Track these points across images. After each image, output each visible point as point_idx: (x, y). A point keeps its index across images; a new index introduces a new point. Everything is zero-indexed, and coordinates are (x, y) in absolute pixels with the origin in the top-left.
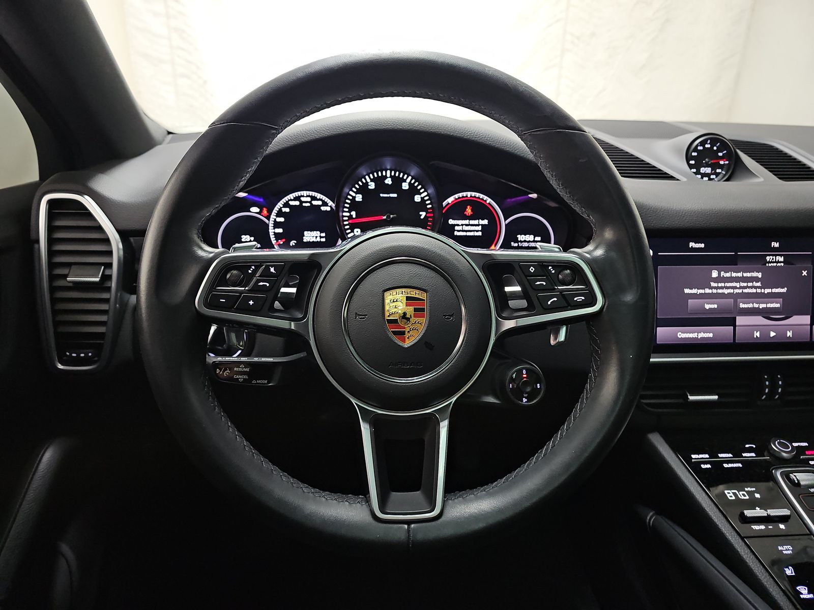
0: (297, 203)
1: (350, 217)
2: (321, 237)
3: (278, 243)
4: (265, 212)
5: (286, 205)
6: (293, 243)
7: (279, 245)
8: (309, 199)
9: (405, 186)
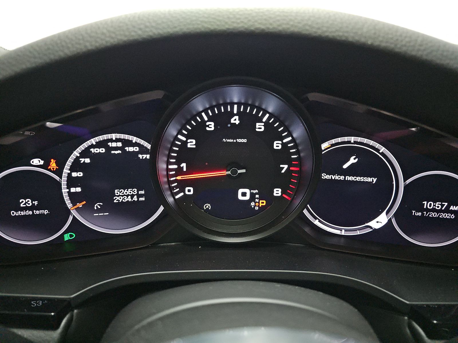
0: (102, 150)
1: (179, 171)
2: (139, 196)
3: (76, 207)
4: (53, 165)
5: (85, 153)
6: (97, 206)
7: (77, 209)
8: (120, 144)
9: (260, 127)
